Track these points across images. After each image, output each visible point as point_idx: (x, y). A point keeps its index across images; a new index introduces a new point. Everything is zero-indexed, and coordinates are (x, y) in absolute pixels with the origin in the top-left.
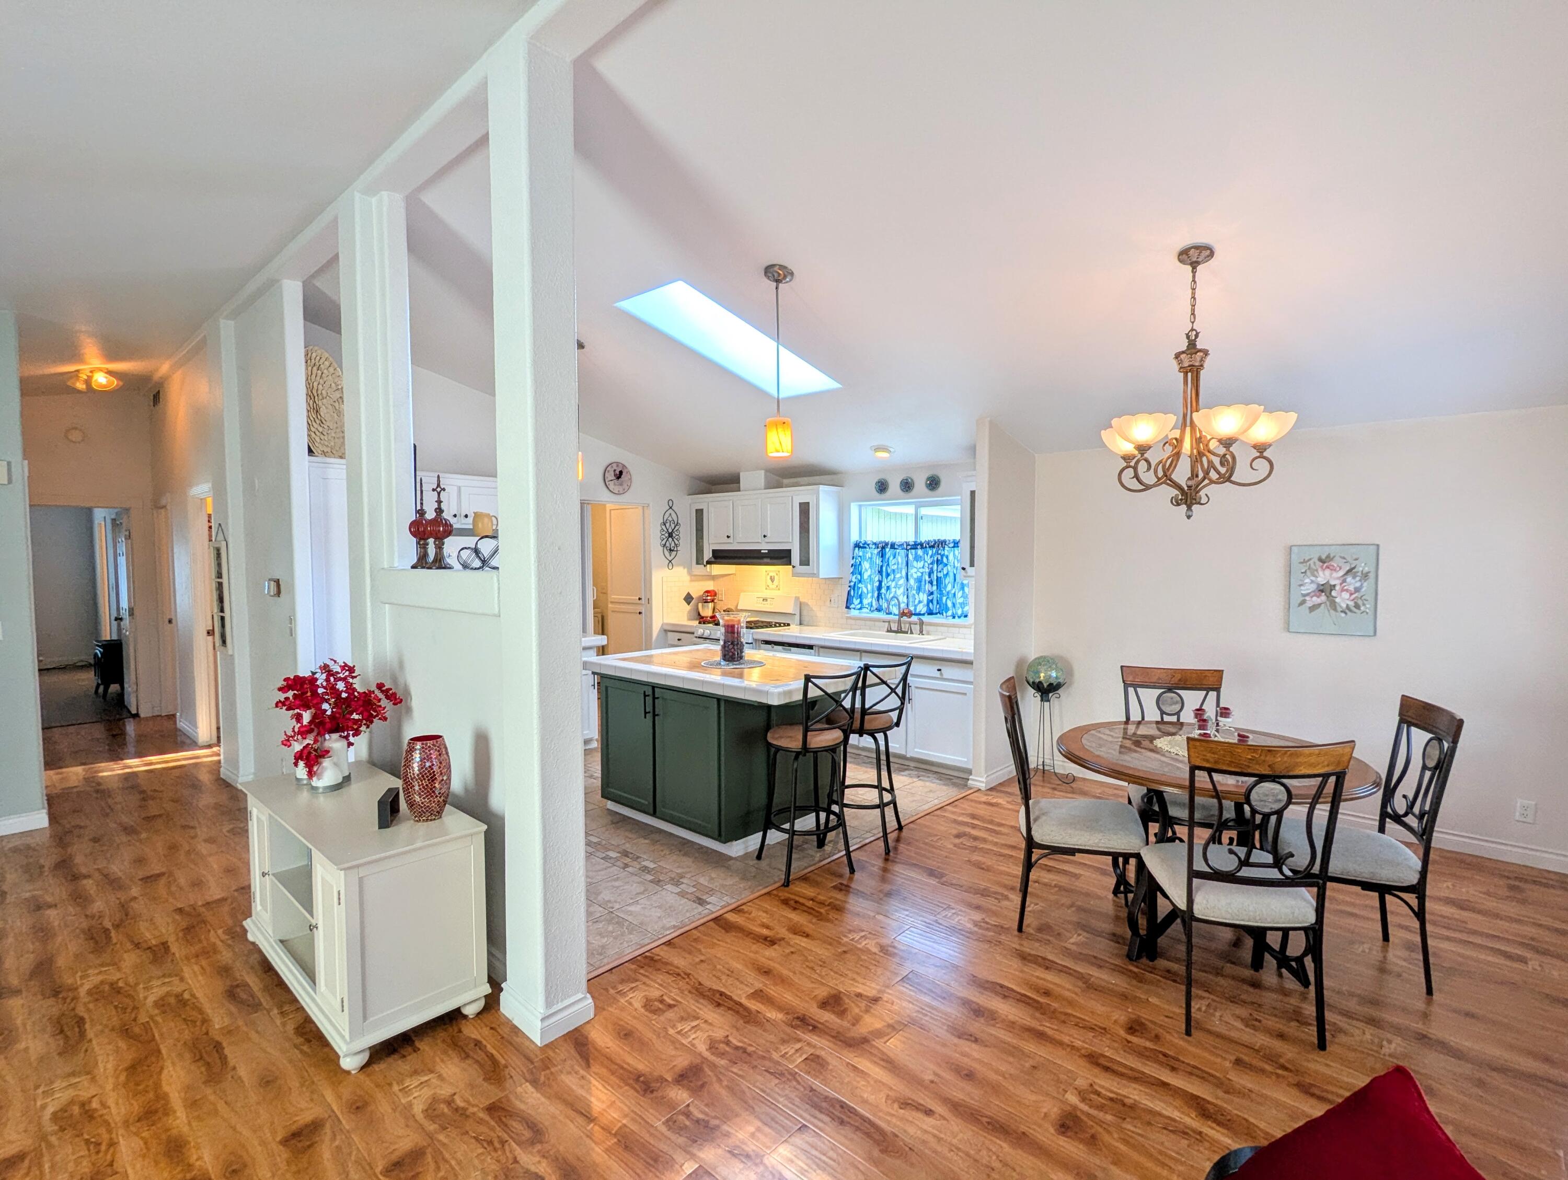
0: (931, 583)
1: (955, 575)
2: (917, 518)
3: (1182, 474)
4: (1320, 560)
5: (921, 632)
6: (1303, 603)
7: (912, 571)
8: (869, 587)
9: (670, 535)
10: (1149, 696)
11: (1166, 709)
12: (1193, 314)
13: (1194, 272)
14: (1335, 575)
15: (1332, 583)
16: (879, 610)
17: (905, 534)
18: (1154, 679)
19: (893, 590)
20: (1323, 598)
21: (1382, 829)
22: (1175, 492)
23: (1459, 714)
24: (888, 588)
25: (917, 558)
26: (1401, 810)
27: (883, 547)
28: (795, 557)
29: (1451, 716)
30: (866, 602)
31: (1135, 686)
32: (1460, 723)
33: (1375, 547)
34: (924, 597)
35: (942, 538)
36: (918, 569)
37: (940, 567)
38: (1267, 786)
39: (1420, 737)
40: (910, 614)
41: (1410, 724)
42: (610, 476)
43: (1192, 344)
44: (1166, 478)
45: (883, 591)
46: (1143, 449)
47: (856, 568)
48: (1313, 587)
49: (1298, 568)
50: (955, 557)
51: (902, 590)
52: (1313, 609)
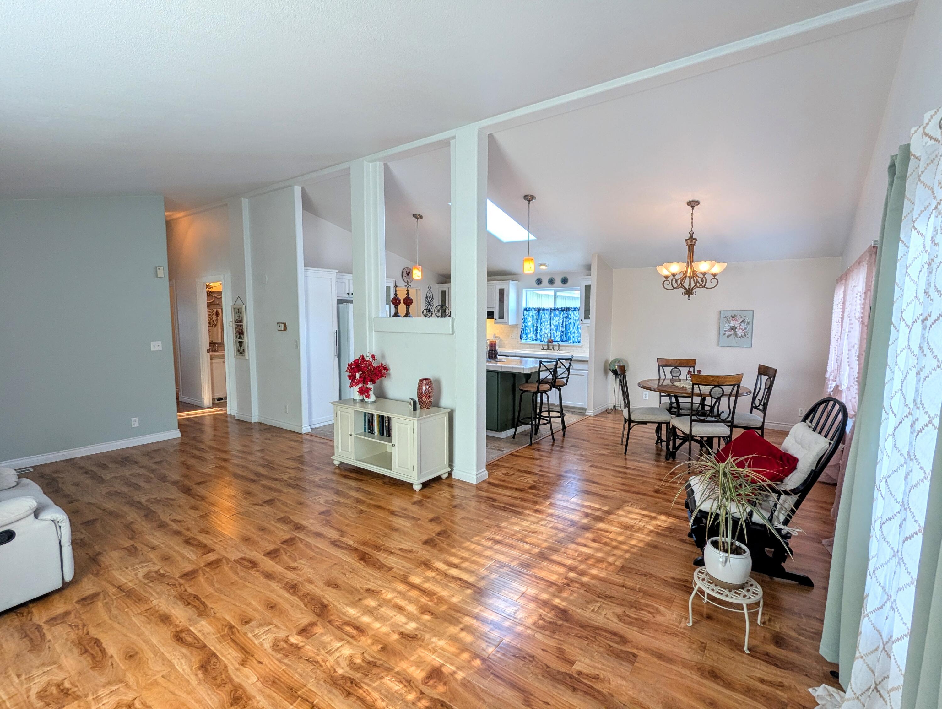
0: (563, 327)
1: (574, 324)
2: (555, 297)
3: (686, 284)
4: (732, 317)
5: (559, 350)
6: (725, 334)
7: (553, 321)
8: (532, 329)
9: (429, 304)
10: (668, 370)
11: (675, 375)
12: (692, 225)
13: (693, 210)
14: (737, 323)
15: (736, 326)
16: (536, 340)
17: (549, 304)
18: (670, 363)
19: (544, 330)
20: (732, 332)
21: (751, 412)
22: (684, 291)
23: (776, 368)
24: (541, 329)
25: (555, 316)
26: (757, 405)
27: (538, 310)
28: (496, 315)
29: (773, 369)
30: (529, 336)
31: (663, 366)
32: (776, 370)
33: (752, 312)
34: (559, 334)
35: (568, 306)
36: (557, 320)
37: (568, 319)
38: (717, 389)
39: (764, 378)
40: (552, 342)
41: (761, 374)
42: (405, 274)
43: (691, 236)
44: (682, 285)
45: (538, 331)
46: (674, 275)
47: (525, 320)
48: (729, 327)
49: (723, 320)
50: (575, 316)
51: (548, 330)
52: (728, 336)
